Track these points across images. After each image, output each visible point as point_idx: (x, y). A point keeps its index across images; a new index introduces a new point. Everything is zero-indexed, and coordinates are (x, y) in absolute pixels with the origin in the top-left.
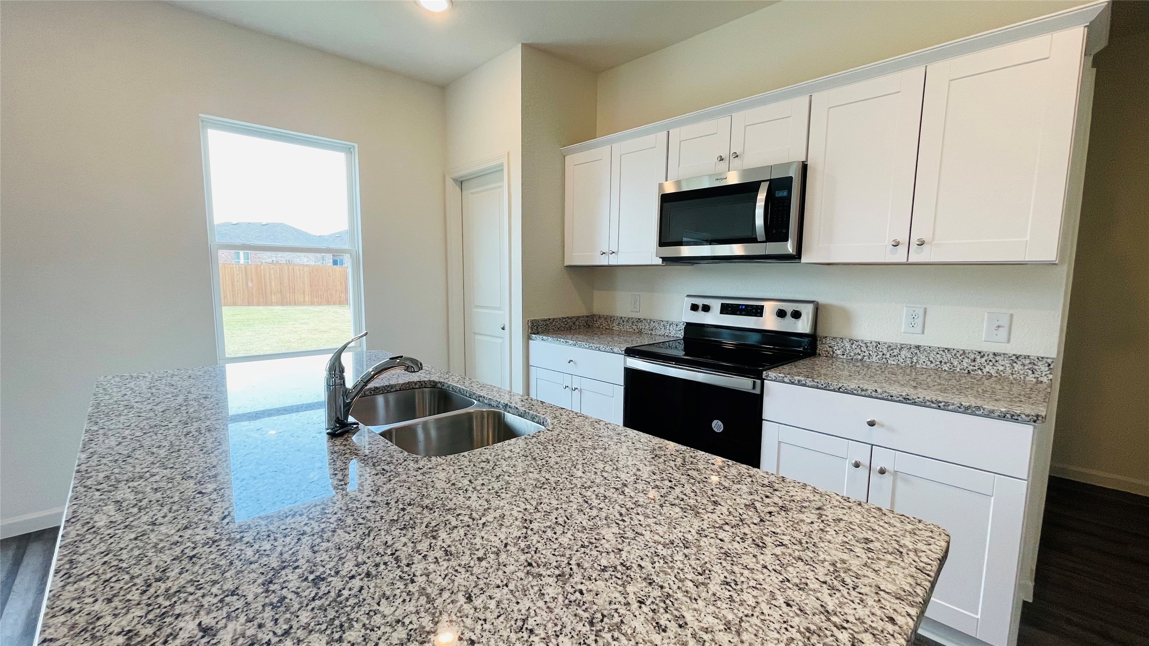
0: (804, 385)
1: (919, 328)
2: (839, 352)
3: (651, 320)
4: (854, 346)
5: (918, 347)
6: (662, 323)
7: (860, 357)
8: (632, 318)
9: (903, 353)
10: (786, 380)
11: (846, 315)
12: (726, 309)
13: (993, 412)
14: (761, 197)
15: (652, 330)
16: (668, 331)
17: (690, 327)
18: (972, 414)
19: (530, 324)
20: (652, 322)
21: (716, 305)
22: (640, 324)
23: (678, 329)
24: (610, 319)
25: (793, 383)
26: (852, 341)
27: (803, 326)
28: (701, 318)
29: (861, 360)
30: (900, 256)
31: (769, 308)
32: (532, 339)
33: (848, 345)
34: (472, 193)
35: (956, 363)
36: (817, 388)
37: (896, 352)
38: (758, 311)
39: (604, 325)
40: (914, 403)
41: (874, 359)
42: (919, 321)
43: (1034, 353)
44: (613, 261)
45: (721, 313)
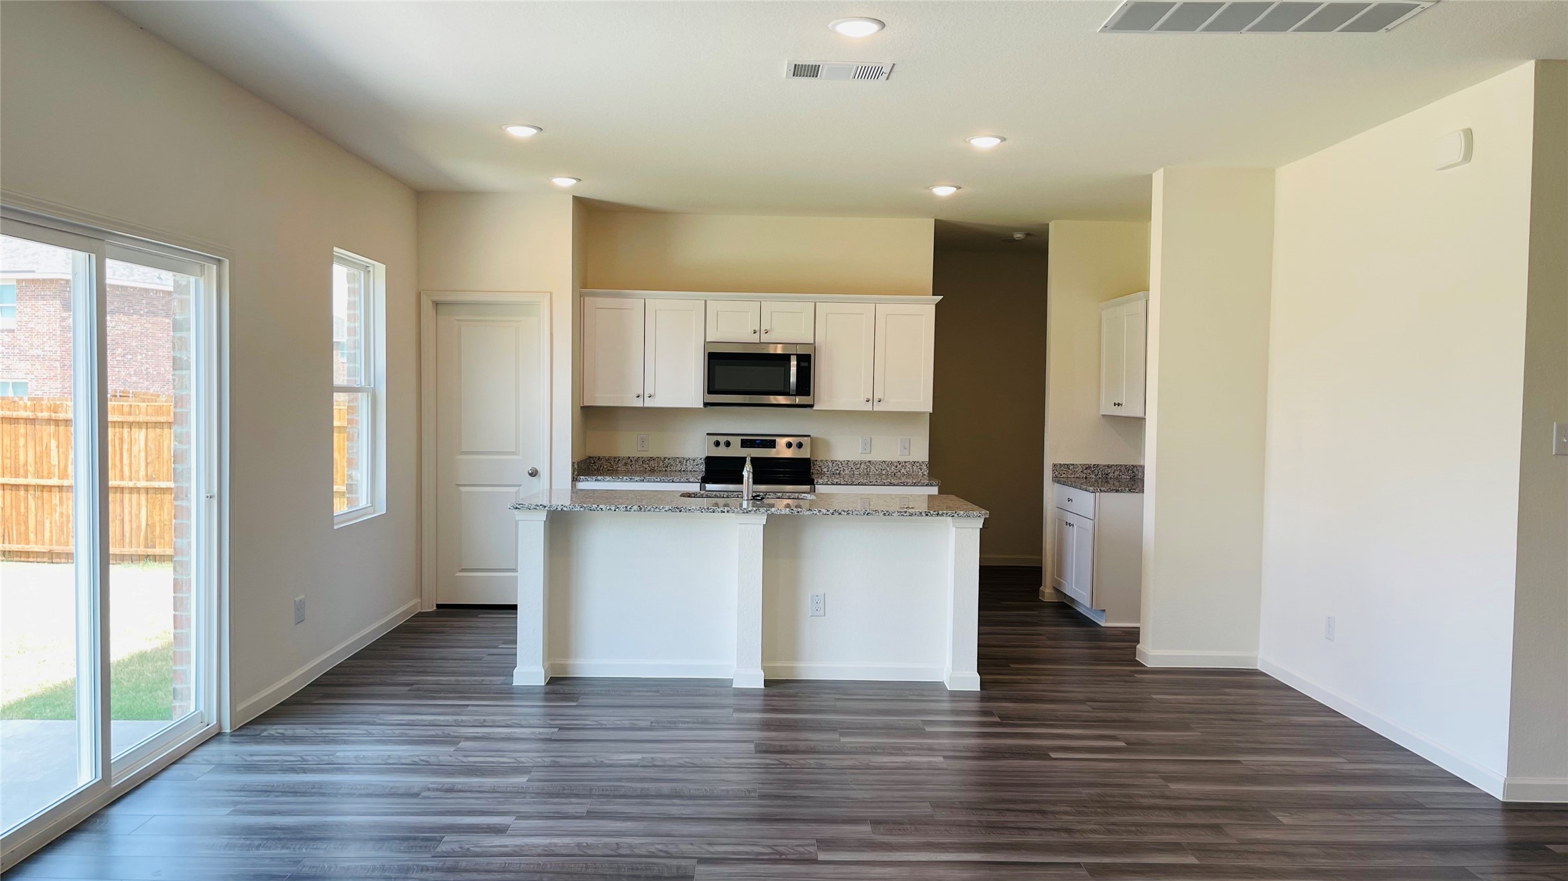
0: (840, 484)
1: (868, 451)
2: (825, 470)
3: (665, 458)
4: (834, 465)
5: (869, 462)
6: (678, 460)
7: (838, 472)
8: (642, 458)
9: (862, 466)
10: (829, 483)
11: (827, 444)
12: (746, 444)
13: (924, 483)
14: (794, 363)
15: (667, 467)
16: (684, 467)
17: (709, 460)
18: (918, 486)
19: (576, 466)
20: (667, 460)
21: (736, 441)
22: (652, 462)
23: (695, 464)
24: (617, 460)
25: (833, 484)
26: (833, 462)
27: (805, 453)
28: (722, 452)
29: (839, 474)
30: (868, 407)
31: (782, 442)
32: (579, 481)
33: (830, 464)
34: (458, 320)
35: (888, 469)
36: (847, 485)
37: (858, 466)
38: (771, 444)
39: (605, 467)
40: (894, 485)
41: (847, 472)
42: (869, 445)
43: (920, 461)
44: (649, 403)
45: (742, 447)
